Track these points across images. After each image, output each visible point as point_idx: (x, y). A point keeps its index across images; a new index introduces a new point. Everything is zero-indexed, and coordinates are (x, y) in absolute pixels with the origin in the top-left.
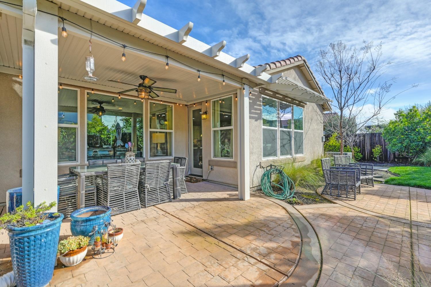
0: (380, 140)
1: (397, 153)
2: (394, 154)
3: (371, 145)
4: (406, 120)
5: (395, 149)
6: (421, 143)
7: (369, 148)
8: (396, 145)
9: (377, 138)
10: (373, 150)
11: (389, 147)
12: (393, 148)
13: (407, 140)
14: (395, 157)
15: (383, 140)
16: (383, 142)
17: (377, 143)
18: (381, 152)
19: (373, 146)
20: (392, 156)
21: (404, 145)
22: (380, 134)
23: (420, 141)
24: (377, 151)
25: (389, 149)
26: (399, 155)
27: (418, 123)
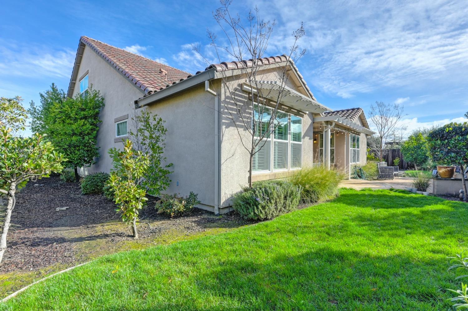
0: (398, 154)
1: (409, 163)
2: (408, 163)
3: (392, 157)
4: (415, 141)
5: (408, 160)
6: (424, 156)
7: (391, 159)
8: (409, 157)
9: (397, 153)
10: (394, 161)
11: (404, 159)
12: (407, 159)
13: (416, 155)
14: (408, 166)
15: (400, 154)
16: (401, 156)
17: (396, 157)
18: (399, 162)
19: (394, 158)
20: (406, 165)
21: (414, 158)
22: (399, 150)
23: (423, 156)
24: (397, 161)
25: (404, 161)
26: (411, 164)
27: (422, 144)
